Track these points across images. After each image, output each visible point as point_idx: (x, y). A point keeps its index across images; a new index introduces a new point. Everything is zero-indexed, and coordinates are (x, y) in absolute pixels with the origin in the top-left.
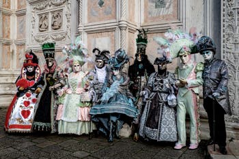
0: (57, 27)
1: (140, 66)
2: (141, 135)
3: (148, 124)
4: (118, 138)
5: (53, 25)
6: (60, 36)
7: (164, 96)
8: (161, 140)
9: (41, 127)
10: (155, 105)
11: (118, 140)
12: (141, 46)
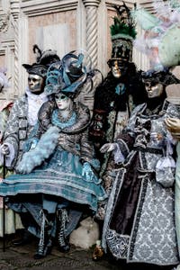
1: (119, 89)
11: (60, 254)
12: (120, 43)
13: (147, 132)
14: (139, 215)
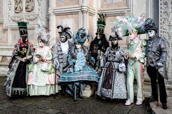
0: (30, 10)
1: (100, 42)
2: (99, 94)
3: (104, 86)
4: (81, 98)
5: (26, 8)
6: (32, 17)
7: (116, 64)
8: (114, 98)
9: (21, 92)
10: (109, 71)
11: (81, 100)
12: (100, 27)
13: (114, 55)
14: (114, 83)
